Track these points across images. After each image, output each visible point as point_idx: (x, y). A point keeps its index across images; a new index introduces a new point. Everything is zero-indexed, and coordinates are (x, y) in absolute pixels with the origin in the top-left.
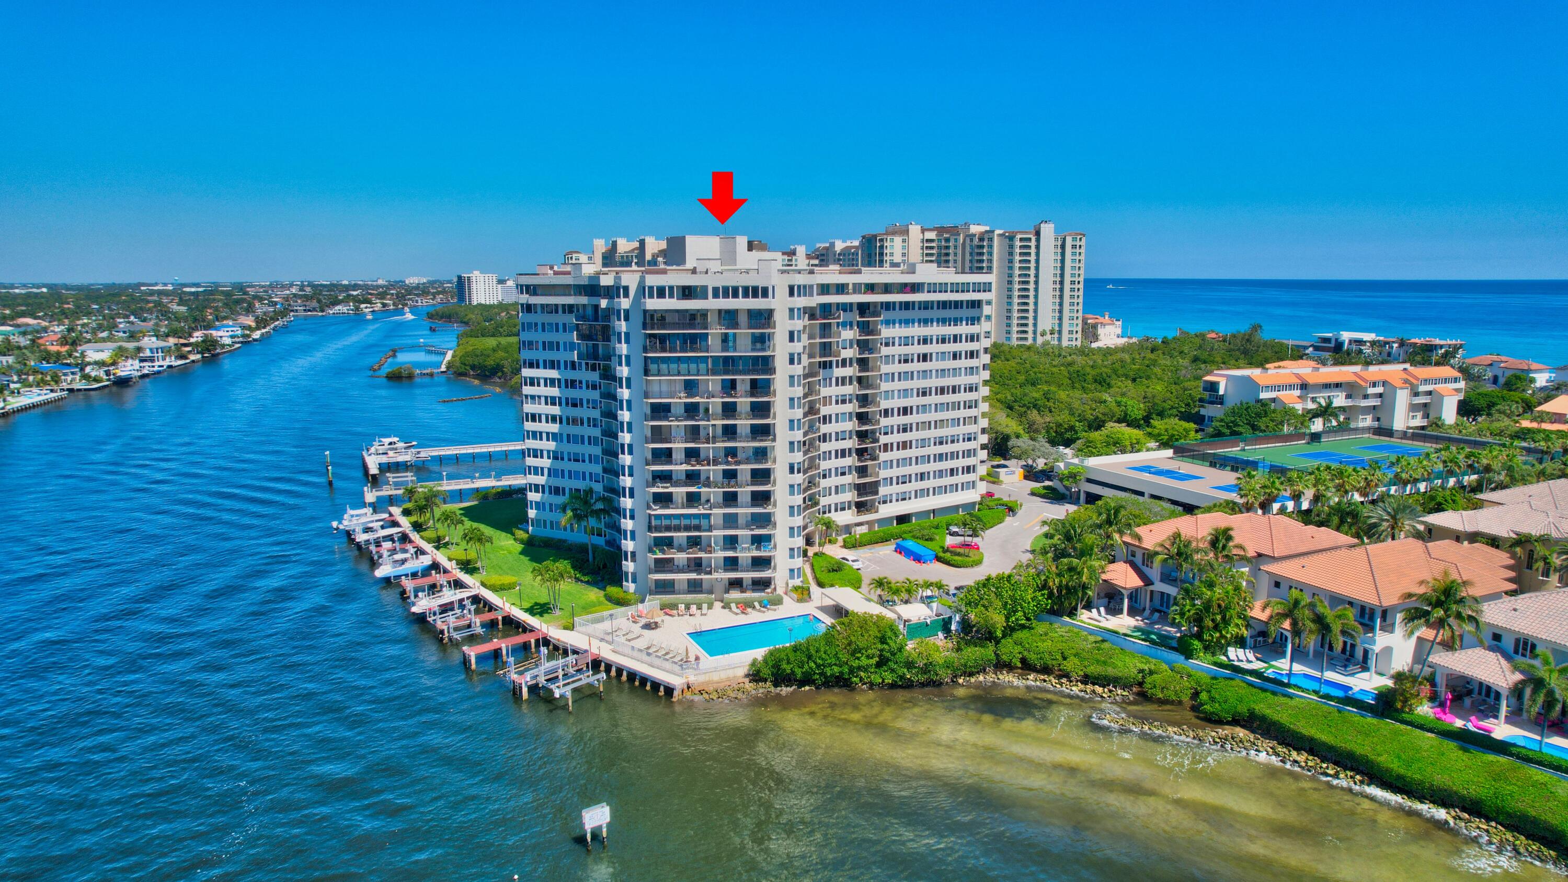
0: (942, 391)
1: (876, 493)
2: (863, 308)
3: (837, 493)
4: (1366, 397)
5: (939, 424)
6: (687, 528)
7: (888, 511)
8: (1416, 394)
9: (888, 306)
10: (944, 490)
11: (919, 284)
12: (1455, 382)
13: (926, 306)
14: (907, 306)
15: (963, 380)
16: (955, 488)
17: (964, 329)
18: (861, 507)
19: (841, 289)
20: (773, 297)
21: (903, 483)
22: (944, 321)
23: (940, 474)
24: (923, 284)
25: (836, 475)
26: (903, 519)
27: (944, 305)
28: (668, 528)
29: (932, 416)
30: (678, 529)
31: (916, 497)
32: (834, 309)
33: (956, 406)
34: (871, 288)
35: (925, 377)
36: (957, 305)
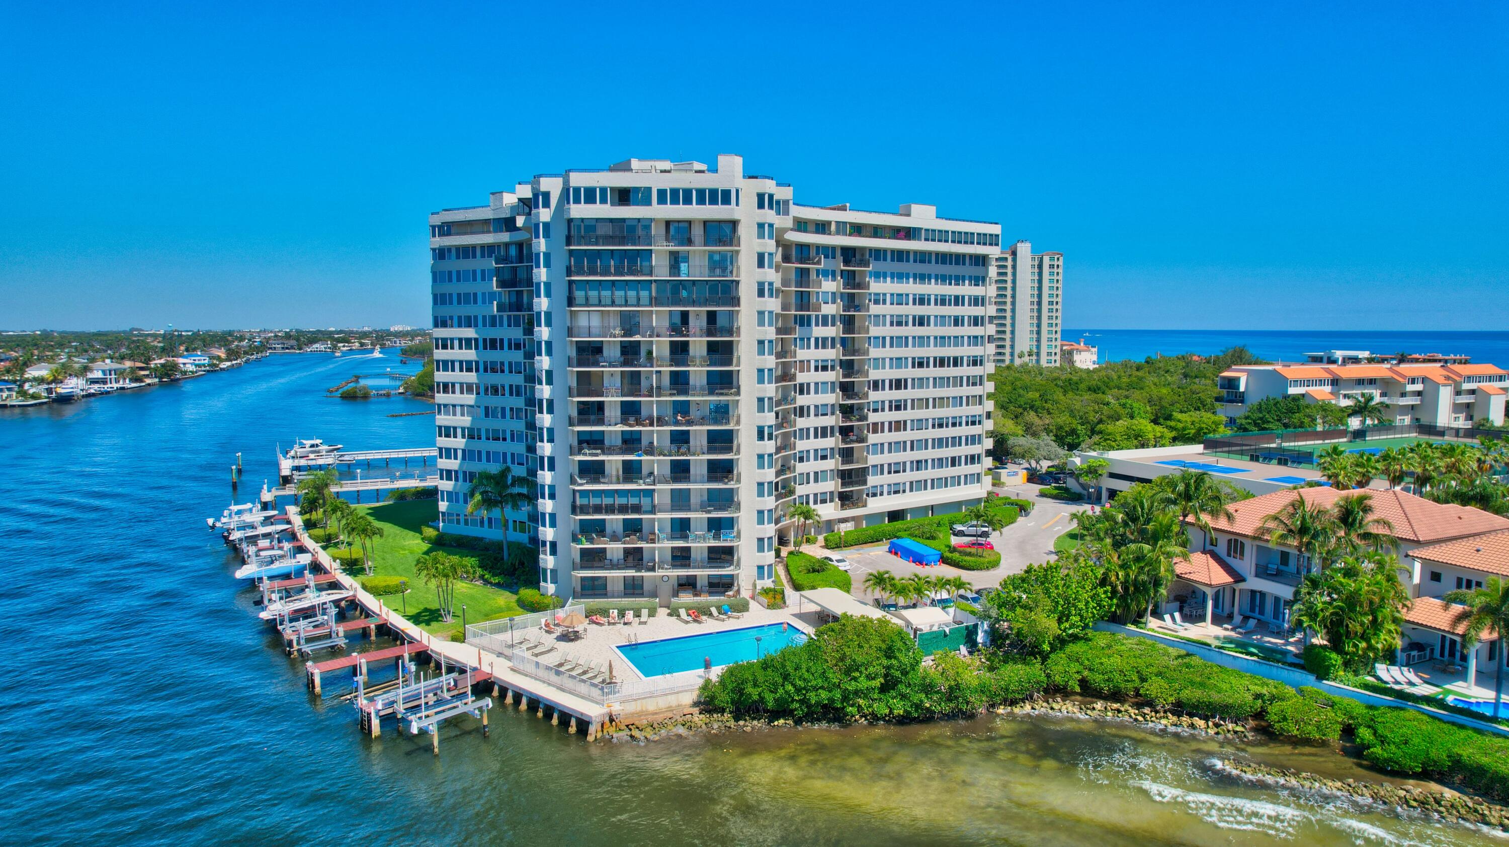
0: (941, 362)
1: (865, 482)
2: (849, 254)
3: (816, 481)
4: (1403, 395)
5: (939, 402)
6: (623, 509)
7: (878, 505)
8: (1458, 393)
9: (878, 254)
10: (944, 482)
11: (915, 229)
12: (1500, 380)
13: (923, 257)
14: (900, 256)
15: (966, 351)
16: (956, 481)
17: (967, 290)
18: (846, 499)
19: (822, 227)
20: (737, 204)
21: (896, 472)
22: (943, 279)
23: (940, 463)
24: (920, 229)
25: (816, 459)
26: (895, 516)
27: (943, 258)
28: (598, 509)
29: (930, 392)
30: (610, 509)
31: (911, 490)
32: (813, 252)
33: (958, 381)
34: (858, 229)
35: (921, 345)
36: (959, 259)
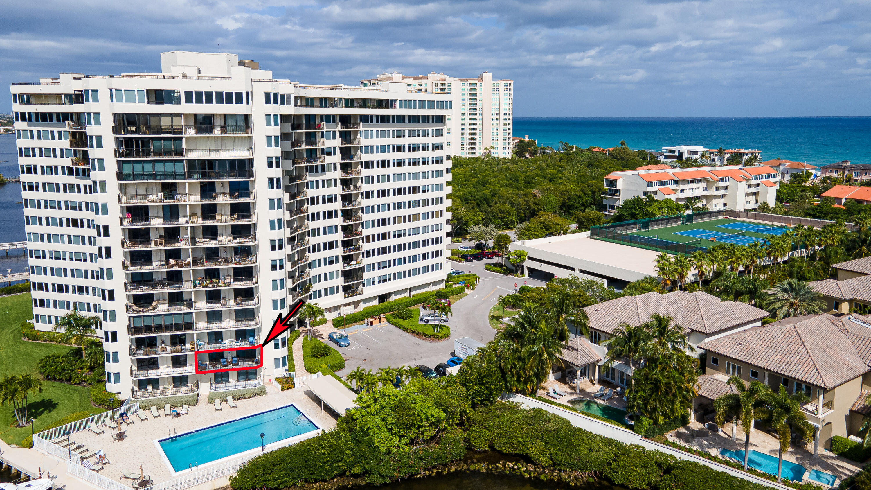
0: (414, 190)
1: (361, 277)
2: (345, 120)
3: (326, 279)
4: (717, 189)
5: (413, 218)
6: (169, 328)
7: (371, 291)
8: (749, 186)
9: (367, 119)
10: (419, 271)
11: (392, 101)
12: (774, 177)
13: (399, 119)
14: (383, 119)
15: (431, 181)
16: (426, 269)
17: (431, 140)
18: (348, 290)
20: (248, 103)
21: (383, 268)
22: (413, 134)
23: (414, 259)
24: (395, 101)
25: (325, 264)
26: (383, 298)
27: (414, 119)
28: (148, 329)
29: (406, 212)
30: (159, 328)
31: (395, 279)
32: (318, 121)
33: (425, 203)
34: (350, 103)
35: (399, 179)
36: (425, 119)
